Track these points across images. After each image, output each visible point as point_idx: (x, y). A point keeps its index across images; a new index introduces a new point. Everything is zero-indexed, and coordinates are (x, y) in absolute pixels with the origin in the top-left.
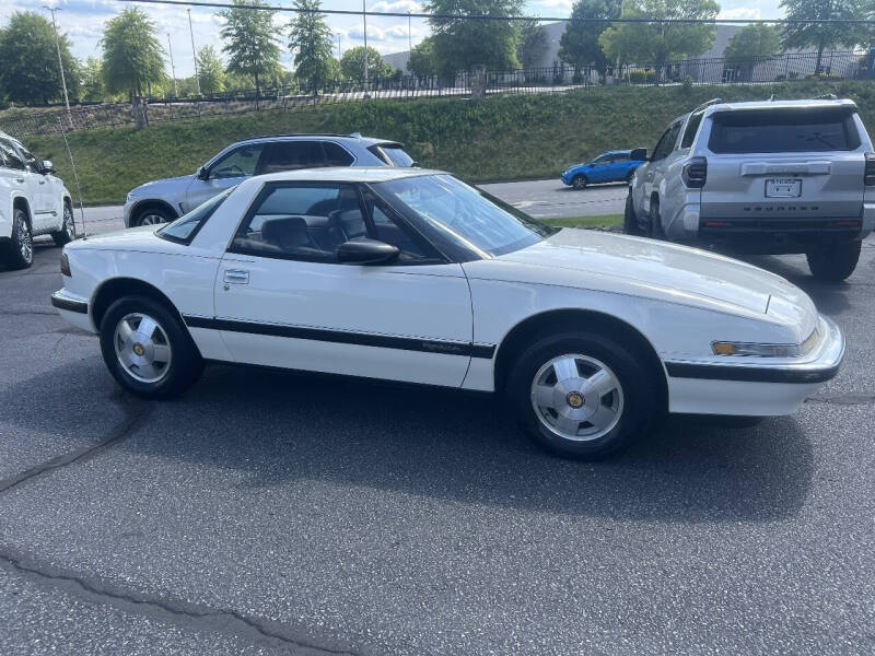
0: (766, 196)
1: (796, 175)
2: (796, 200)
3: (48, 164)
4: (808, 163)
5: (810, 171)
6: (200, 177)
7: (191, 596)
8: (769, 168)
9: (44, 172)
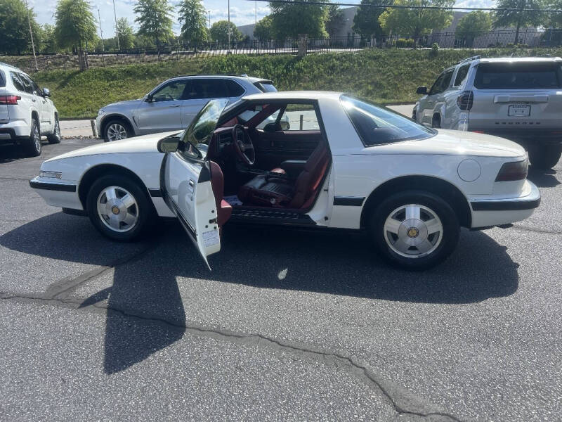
0: (509, 115)
1: (528, 103)
2: (527, 118)
3: (47, 91)
4: (535, 96)
5: (536, 100)
6: (147, 100)
7: (232, 327)
8: (511, 98)
9: (44, 95)
